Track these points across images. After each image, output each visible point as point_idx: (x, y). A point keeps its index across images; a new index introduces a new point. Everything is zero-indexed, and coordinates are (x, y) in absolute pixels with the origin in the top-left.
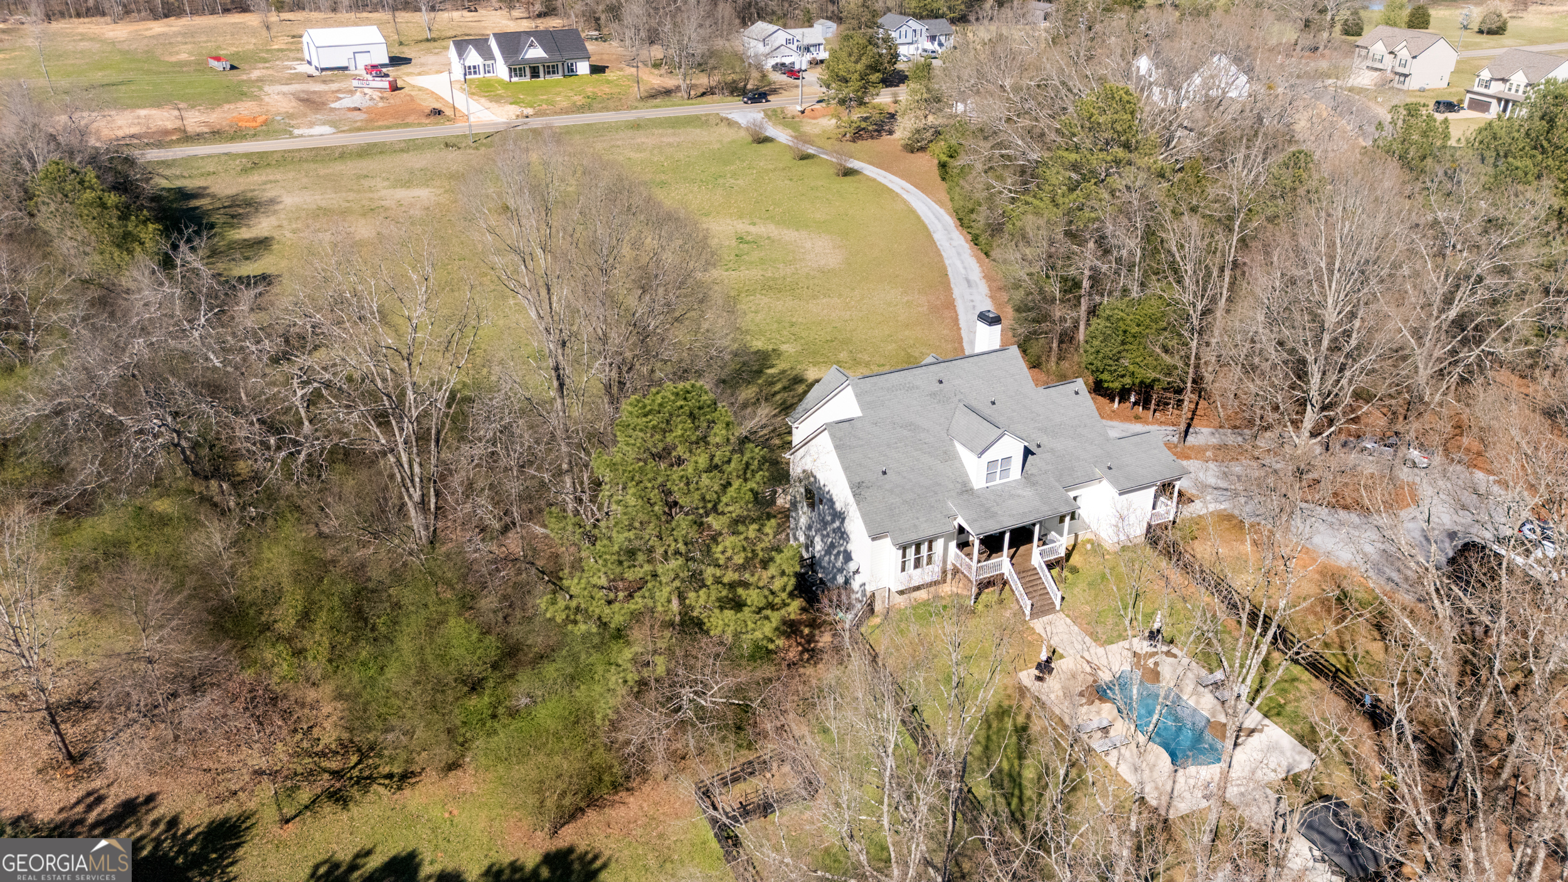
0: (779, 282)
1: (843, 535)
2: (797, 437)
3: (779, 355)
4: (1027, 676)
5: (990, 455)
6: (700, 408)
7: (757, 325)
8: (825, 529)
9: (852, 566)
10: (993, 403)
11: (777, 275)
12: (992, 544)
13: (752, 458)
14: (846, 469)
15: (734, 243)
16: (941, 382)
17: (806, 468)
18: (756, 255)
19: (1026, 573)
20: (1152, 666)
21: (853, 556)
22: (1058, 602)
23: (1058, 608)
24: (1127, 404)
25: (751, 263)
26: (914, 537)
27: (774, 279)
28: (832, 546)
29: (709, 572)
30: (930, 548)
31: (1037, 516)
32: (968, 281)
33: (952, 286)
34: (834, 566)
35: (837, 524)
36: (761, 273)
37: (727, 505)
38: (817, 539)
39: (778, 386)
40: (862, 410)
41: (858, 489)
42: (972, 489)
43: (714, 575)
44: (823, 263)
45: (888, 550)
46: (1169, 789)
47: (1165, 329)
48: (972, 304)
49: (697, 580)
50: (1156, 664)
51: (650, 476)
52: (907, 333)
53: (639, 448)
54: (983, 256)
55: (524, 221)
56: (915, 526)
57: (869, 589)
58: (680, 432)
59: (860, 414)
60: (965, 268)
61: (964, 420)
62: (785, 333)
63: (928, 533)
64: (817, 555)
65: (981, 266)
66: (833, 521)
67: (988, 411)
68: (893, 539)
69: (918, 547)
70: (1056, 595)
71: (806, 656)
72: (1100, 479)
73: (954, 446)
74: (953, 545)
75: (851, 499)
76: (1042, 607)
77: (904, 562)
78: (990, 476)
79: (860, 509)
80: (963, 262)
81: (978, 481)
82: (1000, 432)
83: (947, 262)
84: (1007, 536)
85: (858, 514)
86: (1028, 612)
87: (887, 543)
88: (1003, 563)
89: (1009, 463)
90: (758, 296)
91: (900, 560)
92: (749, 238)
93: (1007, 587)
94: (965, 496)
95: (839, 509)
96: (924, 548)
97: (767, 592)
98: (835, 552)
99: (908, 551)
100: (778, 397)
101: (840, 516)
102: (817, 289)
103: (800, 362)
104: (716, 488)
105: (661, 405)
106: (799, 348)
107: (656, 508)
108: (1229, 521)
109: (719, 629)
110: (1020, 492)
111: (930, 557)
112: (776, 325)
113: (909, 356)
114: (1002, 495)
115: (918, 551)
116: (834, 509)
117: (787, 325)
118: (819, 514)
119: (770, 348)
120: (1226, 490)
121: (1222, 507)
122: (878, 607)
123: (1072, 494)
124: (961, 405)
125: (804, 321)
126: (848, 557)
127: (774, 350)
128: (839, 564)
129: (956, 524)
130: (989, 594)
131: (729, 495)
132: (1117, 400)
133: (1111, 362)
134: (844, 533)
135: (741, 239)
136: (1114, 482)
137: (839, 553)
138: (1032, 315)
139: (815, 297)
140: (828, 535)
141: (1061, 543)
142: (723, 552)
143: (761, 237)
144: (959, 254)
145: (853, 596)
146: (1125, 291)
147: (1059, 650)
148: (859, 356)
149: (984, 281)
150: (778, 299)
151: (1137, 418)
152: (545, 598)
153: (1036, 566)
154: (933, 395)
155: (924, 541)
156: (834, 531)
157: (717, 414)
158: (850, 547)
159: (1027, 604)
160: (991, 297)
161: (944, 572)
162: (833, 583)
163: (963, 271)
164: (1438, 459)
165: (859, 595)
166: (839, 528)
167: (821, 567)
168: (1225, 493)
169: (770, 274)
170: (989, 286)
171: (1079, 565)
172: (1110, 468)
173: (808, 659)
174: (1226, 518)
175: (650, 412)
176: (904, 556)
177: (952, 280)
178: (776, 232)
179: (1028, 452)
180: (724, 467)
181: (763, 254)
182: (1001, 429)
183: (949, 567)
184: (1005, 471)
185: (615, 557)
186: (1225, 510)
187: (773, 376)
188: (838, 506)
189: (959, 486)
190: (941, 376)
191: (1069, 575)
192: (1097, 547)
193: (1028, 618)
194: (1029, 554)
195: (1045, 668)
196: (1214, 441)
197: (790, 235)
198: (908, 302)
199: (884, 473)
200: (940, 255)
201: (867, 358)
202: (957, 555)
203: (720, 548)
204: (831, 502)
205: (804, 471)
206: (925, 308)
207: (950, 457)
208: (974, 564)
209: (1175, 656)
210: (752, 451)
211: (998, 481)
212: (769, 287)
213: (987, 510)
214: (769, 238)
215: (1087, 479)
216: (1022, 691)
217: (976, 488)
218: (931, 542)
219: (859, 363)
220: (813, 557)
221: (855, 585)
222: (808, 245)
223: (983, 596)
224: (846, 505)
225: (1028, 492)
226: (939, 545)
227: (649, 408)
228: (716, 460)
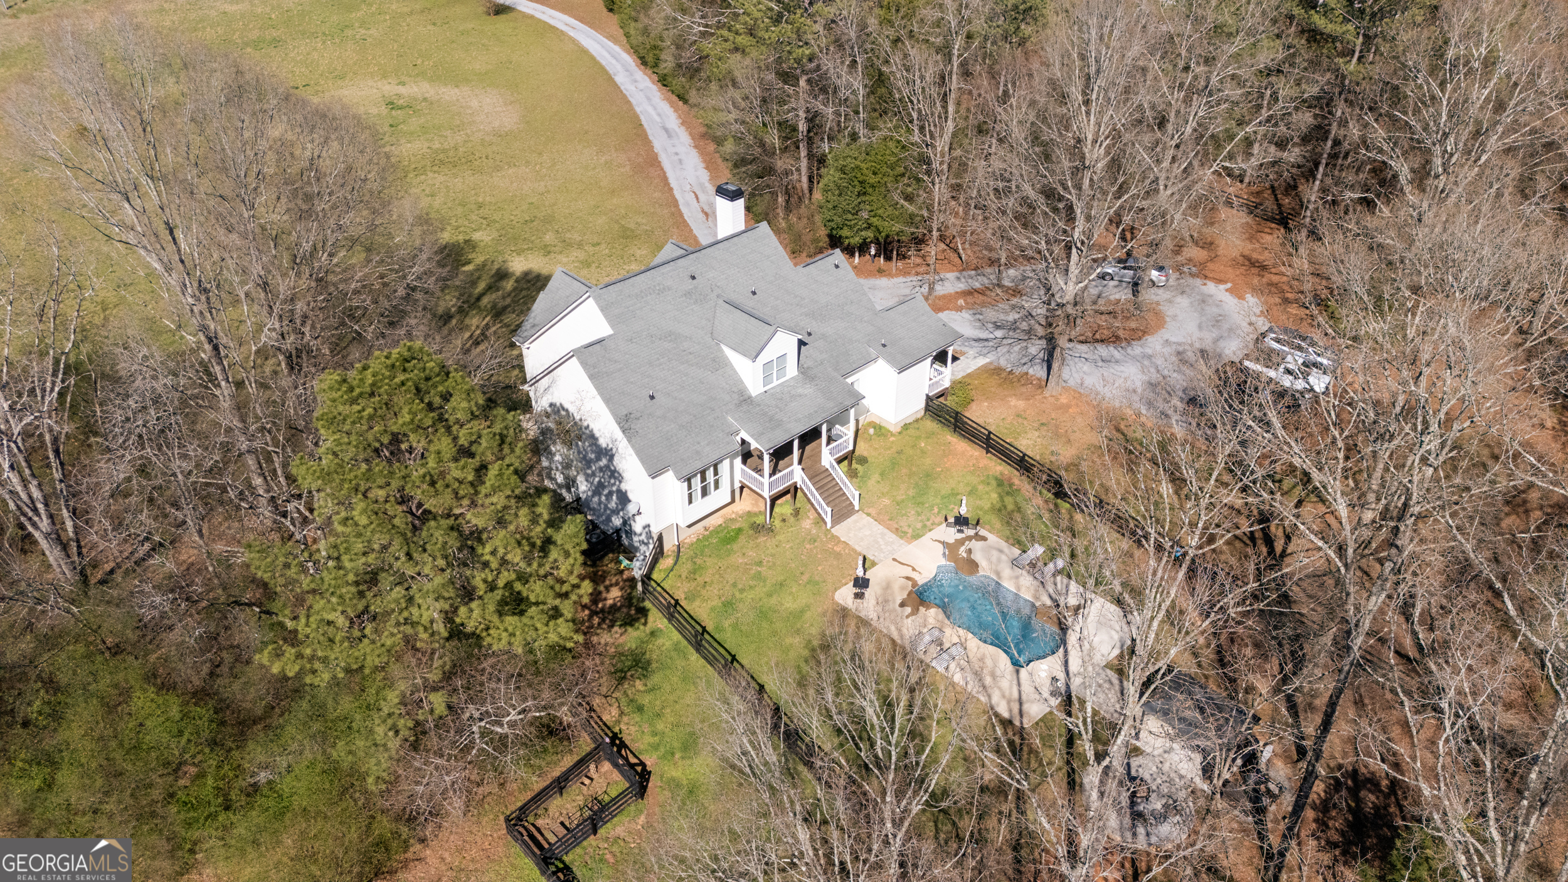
0: (451, 153)
1: (615, 475)
2: (533, 365)
3: (474, 247)
4: (845, 595)
5: (764, 357)
6: (428, 379)
7: (438, 211)
8: (589, 467)
9: (631, 508)
10: (754, 293)
11: (446, 146)
12: (781, 453)
13: (506, 428)
14: (608, 401)
15: (384, 110)
16: (693, 278)
17: (555, 400)
18: (414, 123)
19: (817, 475)
20: (965, 555)
21: (630, 496)
22: (856, 503)
23: (857, 508)
24: (868, 257)
25: (412, 133)
26: (699, 465)
27: (444, 151)
28: (601, 485)
29: (478, 580)
30: (716, 473)
31: (824, 415)
32: (666, 130)
33: (651, 138)
34: (606, 507)
35: (604, 462)
36: (426, 145)
37: (486, 496)
38: (580, 479)
39: (481, 286)
40: (612, 327)
41: (626, 423)
42: (750, 397)
43: (485, 581)
44: (497, 124)
45: (671, 484)
46: (1016, 695)
47: (903, 175)
48: (676, 158)
49: (468, 594)
50: (970, 551)
51: (381, 481)
52: (615, 201)
53: (356, 447)
54: (675, 98)
55: (113, 145)
56: (698, 453)
57: (655, 531)
58: (408, 418)
59: (611, 332)
60: (659, 115)
61: (728, 319)
62: (474, 217)
63: (713, 458)
64: (583, 496)
65: (676, 111)
66: (598, 459)
67: (750, 303)
68: (676, 473)
69: (703, 473)
70: (852, 491)
71: (596, 620)
72: (875, 360)
73: (722, 351)
74: (738, 461)
75: (619, 434)
76: (843, 511)
77: (690, 495)
78: (767, 379)
79: (633, 447)
80: (655, 109)
81: (755, 386)
82: (772, 329)
83: (638, 110)
84: (796, 444)
85: (631, 451)
86: (828, 520)
87: (669, 477)
88: (795, 473)
89: (785, 362)
90: (430, 175)
91: (686, 493)
92: (401, 102)
93: (799, 493)
94: (745, 407)
95: (604, 446)
96: (710, 474)
97: (550, 581)
98: (606, 492)
99: (693, 481)
100: (485, 300)
101: (609, 454)
102: (498, 157)
103: (501, 253)
104: (470, 478)
105: (373, 385)
106: (495, 235)
107: (397, 521)
108: (998, 375)
109: (504, 642)
110: (800, 391)
111: (717, 483)
112: (460, 210)
113: (624, 229)
114: (780, 397)
115: (703, 479)
116: (598, 446)
117: (473, 207)
118: (579, 452)
119: (461, 238)
120: (987, 340)
121: (988, 360)
122: (669, 545)
123: (849, 380)
124: (721, 302)
125: (493, 200)
126: (624, 499)
127: (466, 242)
128: (613, 504)
129: (738, 439)
130: (784, 507)
131: (488, 484)
132: (857, 254)
133: (850, 216)
134: (615, 471)
135: (391, 105)
136: (891, 361)
137: (610, 493)
138: (752, 168)
139: (498, 169)
140: (594, 474)
141: (847, 432)
142: (493, 553)
143: (416, 99)
144: (649, 99)
145: (636, 539)
146: (854, 137)
147: (870, 556)
148: (568, 235)
149: (683, 128)
150: (455, 176)
151: (881, 272)
152: (266, 652)
153: (828, 466)
154: (688, 294)
155: (708, 468)
156: (601, 469)
157: (450, 382)
158: (624, 487)
159: (827, 512)
160: (696, 147)
161: (733, 492)
162: (607, 525)
163: (658, 119)
164: (1174, 276)
165: (643, 537)
166: (607, 467)
167: (590, 509)
168: (986, 343)
169: (437, 146)
170: (690, 134)
171: (865, 454)
172: (884, 346)
173: (599, 624)
174: (995, 371)
175: (361, 395)
176: (690, 487)
177: (649, 132)
178: (432, 92)
179: (801, 343)
180: (473, 448)
181: (422, 120)
182: (769, 324)
183: (737, 485)
184: (782, 370)
185: (353, 589)
186: (991, 363)
187: (471, 273)
188: (603, 442)
189: (736, 396)
190: (693, 270)
191: (859, 467)
192: (880, 430)
193: (829, 525)
194: (818, 454)
195: (862, 583)
196: (961, 286)
197: (449, 93)
198: (606, 163)
199: (652, 397)
200: (629, 102)
201: (577, 237)
202: (742, 470)
203: (488, 548)
204: (593, 437)
205: (551, 405)
206: (628, 168)
207: (722, 364)
208: (766, 480)
209: (984, 539)
210: (504, 419)
211: (775, 383)
212: (441, 161)
213: (771, 419)
214: (425, 99)
215: (863, 362)
216: (843, 613)
217: (754, 395)
218: (716, 467)
219: (570, 245)
220: (578, 499)
221: (637, 527)
222: (474, 103)
223: (777, 509)
224: (614, 441)
225: (808, 390)
226: (725, 467)
227: (357, 391)
228: (462, 441)
